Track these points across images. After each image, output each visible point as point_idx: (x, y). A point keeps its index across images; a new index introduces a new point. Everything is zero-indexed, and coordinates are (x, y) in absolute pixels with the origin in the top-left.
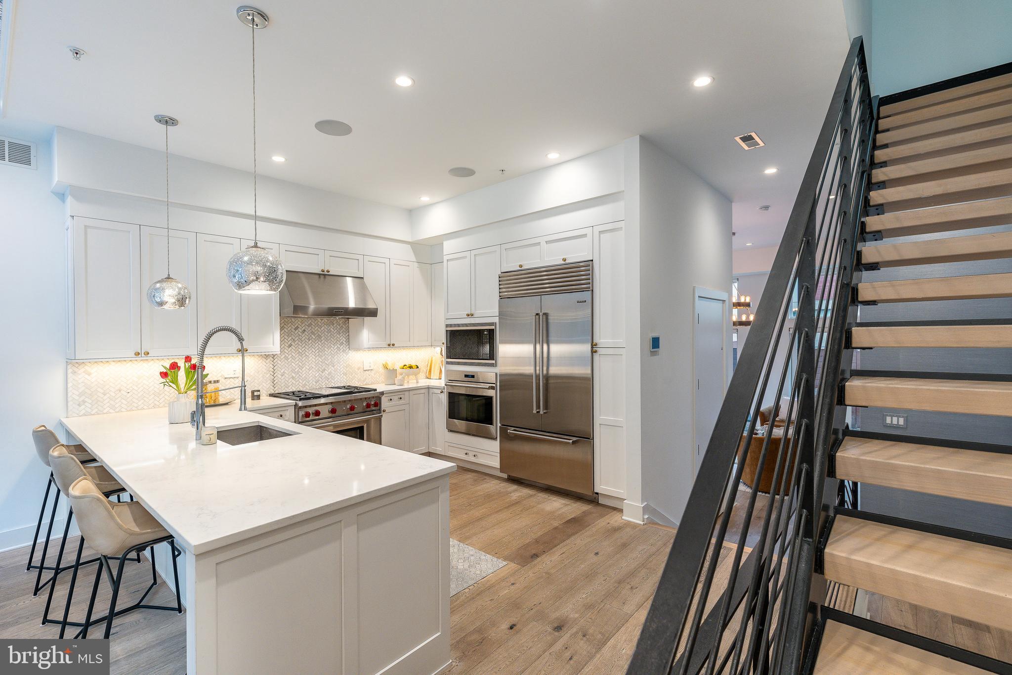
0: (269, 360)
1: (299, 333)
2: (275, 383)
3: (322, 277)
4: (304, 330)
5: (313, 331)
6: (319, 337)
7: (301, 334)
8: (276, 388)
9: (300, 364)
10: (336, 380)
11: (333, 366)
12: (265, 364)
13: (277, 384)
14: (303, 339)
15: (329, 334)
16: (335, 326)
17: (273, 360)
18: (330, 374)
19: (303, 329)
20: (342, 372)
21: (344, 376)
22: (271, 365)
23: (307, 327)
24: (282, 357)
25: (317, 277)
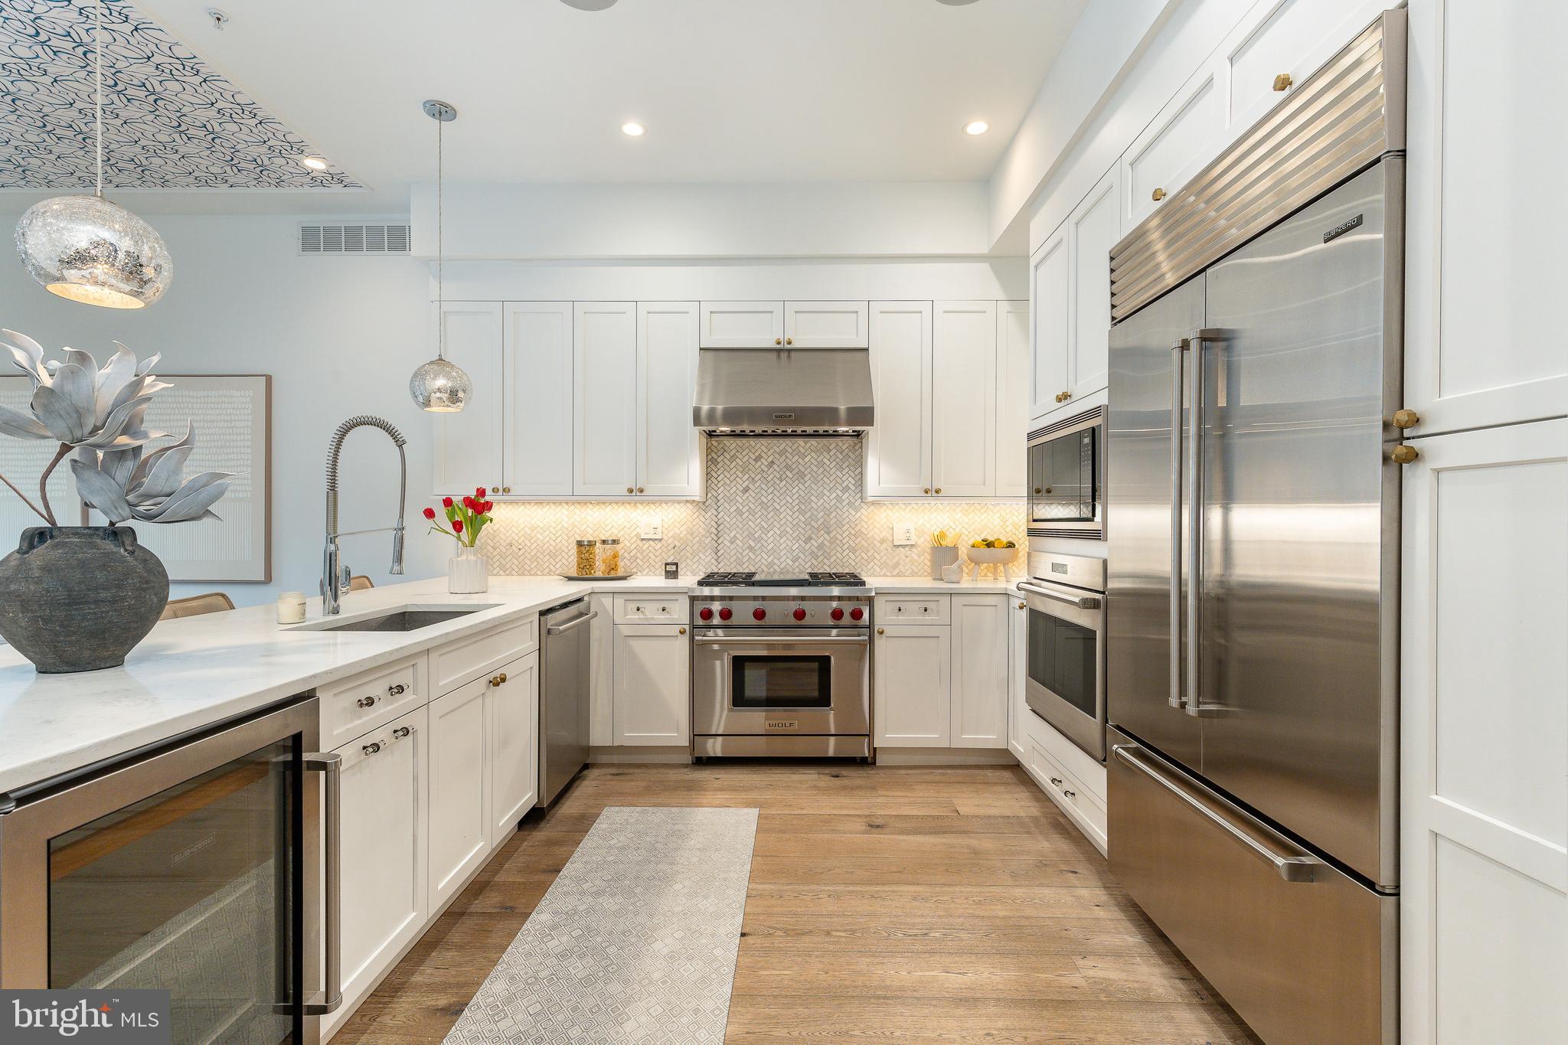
0: (710, 513)
1: (763, 467)
2: (719, 554)
3: (784, 355)
4: (772, 462)
5: (790, 463)
6: (801, 475)
7: (766, 469)
8: (722, 564)
9: (763, 523)
10: (832, 560)
11: (828, 533)
12: (704, 520)
13: (723, 557)
14: (769, 479)
15: (821, 470)
16: (831, 453)
17: (716, 513)
18: (821, 546)
19: (770, 460)
20: (847, 545)
21: (851, 554)
22: (713, 523)
23: (777, 456)
24: (732, 510)
25: (774, 355)
